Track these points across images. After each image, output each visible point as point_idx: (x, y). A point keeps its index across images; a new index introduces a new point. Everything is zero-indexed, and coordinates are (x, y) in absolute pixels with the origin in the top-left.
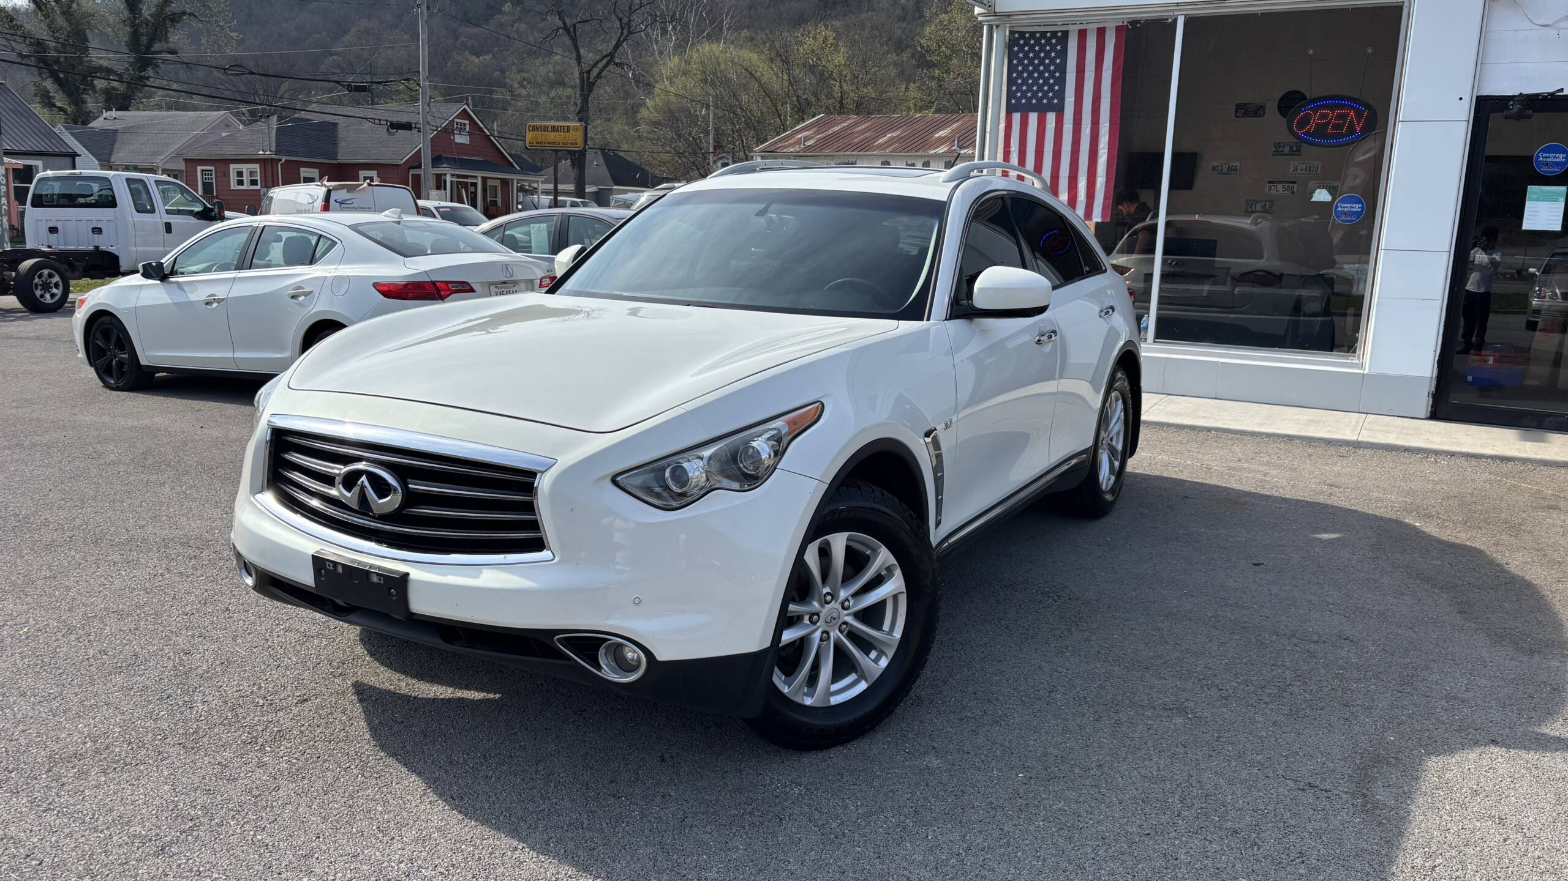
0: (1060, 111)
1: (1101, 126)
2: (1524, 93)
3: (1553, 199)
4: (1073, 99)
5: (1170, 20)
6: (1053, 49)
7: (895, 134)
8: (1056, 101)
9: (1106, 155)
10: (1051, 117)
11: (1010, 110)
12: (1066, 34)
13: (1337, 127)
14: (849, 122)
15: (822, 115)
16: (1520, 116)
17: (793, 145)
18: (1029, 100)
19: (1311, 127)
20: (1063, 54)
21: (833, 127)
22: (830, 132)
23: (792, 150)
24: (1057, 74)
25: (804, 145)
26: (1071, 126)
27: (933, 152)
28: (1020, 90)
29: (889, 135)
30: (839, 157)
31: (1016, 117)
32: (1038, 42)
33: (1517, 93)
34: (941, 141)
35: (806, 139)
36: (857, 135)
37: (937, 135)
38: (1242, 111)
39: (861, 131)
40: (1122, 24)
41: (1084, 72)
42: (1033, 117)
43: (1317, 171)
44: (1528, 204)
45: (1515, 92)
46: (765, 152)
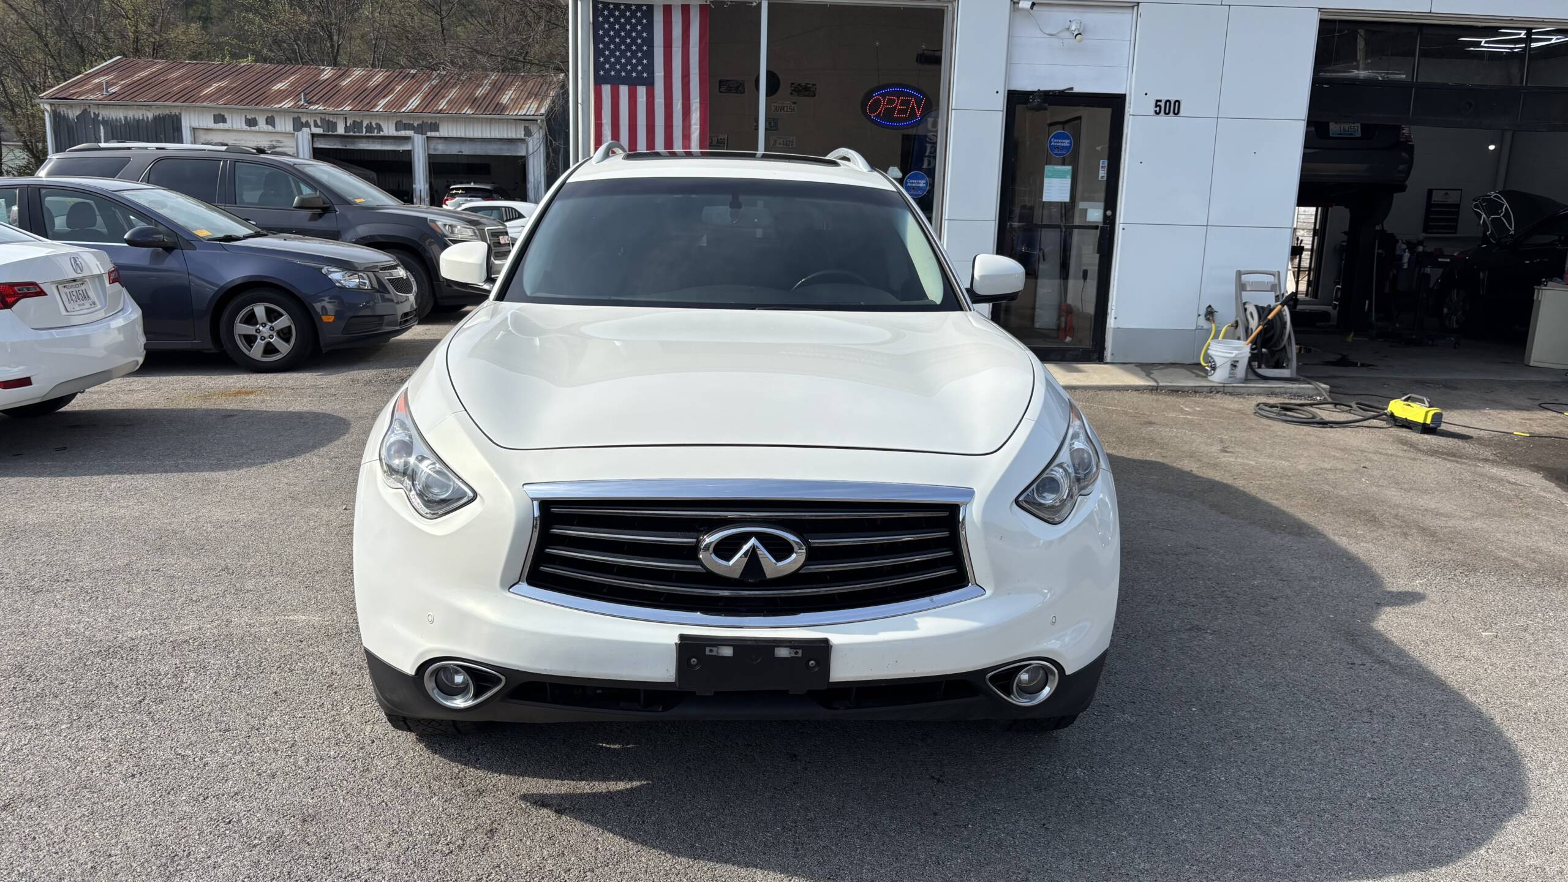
0: (650, 84)
1: (692, 102)
2: (1041, 89)
3: (1061, 176)
4: (663, 74)
5: (754, 4)
6: (639, 22)
7: (224, 83)
8: (645, 75)
9: (698, 131)
10: (642, 91)
11: (599, 82)
12: (650, 8)
13: (900, 112)
14: (158, 67)
15: (119, 57)
16: (1039, 108)
17: (91, 91)
18: (618, 72)
19: (881, 111)
20: (649, 28)
21: (139, 72)
22: (136, 77)
23: (92, 97)
24: (645, 48)
25: (107, 92)
26: (662, 101)
27: (277, 106)
28: (609, 62)
29: (216, 85)
30: (157, 107)
31: (606, 89)
32: (623, 15)
33: (1036, 89)
34: (282, 95)
35: (109, 84)
36: (174, 83)
37: (276, 88)
38: (725, 87)
39: (177, 78)
40: (705, 3)
41: (671, 47)
42: (624, 90)
43: (792, 145)
44: (1046, 180)
45: (1035, 88)
46: (56, 98)
